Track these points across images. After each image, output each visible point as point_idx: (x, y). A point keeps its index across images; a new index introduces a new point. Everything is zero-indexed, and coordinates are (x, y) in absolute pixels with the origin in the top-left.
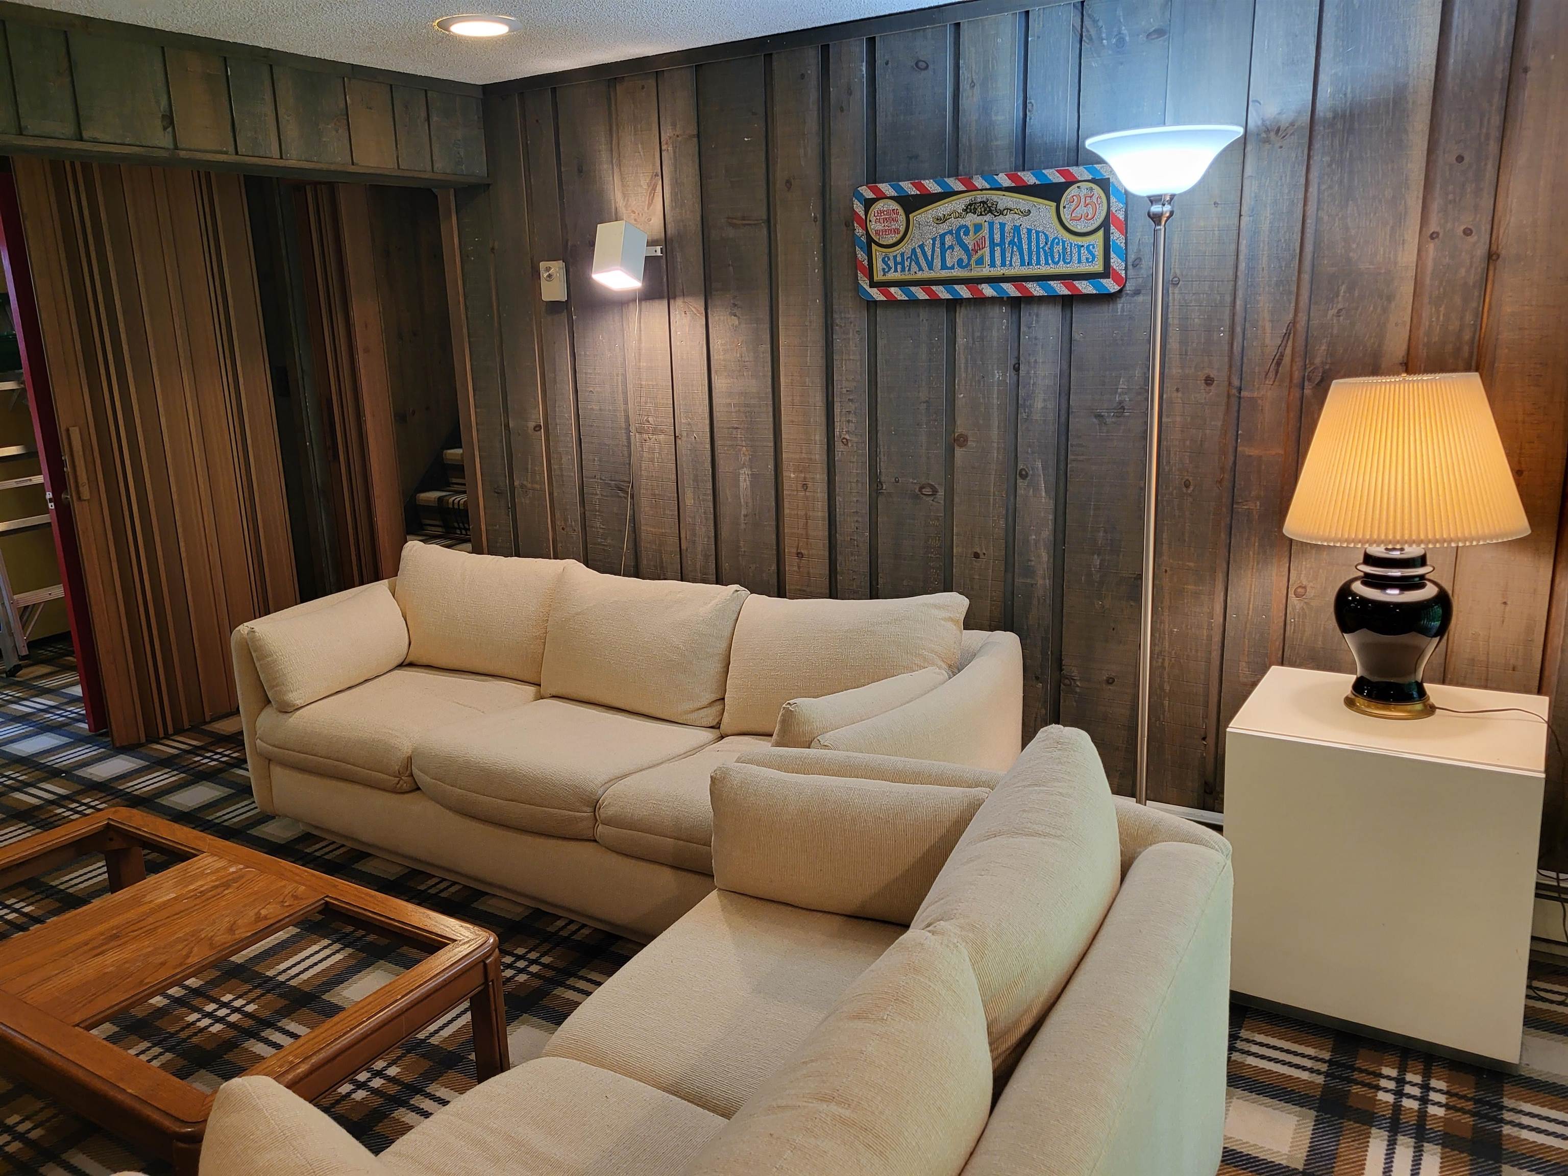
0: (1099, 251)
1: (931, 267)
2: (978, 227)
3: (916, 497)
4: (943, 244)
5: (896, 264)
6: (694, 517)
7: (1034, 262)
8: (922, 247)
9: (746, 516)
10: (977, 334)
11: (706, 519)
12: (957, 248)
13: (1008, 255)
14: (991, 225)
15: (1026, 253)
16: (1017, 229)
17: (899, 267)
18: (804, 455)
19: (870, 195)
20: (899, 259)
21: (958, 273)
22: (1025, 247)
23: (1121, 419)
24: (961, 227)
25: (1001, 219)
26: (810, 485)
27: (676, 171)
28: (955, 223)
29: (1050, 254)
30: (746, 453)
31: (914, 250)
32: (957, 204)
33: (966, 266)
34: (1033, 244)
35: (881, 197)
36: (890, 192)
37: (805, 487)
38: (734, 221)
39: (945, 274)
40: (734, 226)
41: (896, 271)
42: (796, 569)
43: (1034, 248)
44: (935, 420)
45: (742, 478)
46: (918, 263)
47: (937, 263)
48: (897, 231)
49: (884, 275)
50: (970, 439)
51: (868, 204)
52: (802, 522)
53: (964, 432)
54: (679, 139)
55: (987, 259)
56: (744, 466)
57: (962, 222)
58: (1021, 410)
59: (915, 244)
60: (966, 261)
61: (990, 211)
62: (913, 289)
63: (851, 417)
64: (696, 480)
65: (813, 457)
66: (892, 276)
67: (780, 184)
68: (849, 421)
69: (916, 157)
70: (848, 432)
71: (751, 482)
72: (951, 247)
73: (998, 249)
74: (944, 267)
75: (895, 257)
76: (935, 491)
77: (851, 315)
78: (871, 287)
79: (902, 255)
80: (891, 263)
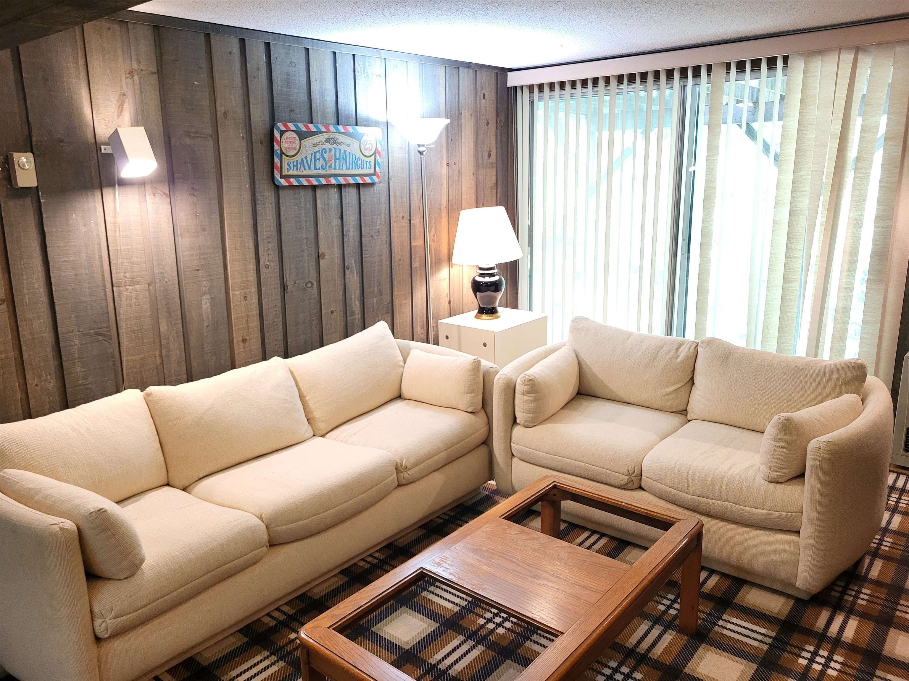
0: (373, 164)
1: (310, 169)
2: (330, 150)
3: (304, 289)
4: (315, 157)
5: (294, 166)
6: (168, 338)
7: (351, 168)
8: (306, 158)
9: (208, 326)
10: (326, 202)
11: (178, 337)
12: (321, 159)
13: (341, 164)
14: (335, 149)
15: (348, 163)
16: (345, 152)
17: (295, 168)
18: (244, 279)
19: (283, 128)
20: (295, 164)
21: (321, 172)
22: (348, 161)
23: (379, 237)
24: (323, 149)
25: (339, 147)
26: (248, 296)
27: (142, 94)
28: (321, 147)
29: (356, 164)
30: (206, 285)
31: (302, 159)
32: (321, 138)
33: (325, 169)
34: (351, 160)
35: (288, 130)
36: (293, 128)
37: (245, 298)
38: (190, 134)
39: (315, 172)
40: (190, 137)
41: (293, 170)
42: (242, 350)
43: (351, 161)
44: (311, 247)
45: (204, 302)
46: (304, 166)
47: (313, 166)
48: (295, 149)
49: (288, 172)
50: (326, 254)
51: (282, 133)
52: (244, 320)
53: (324, 251)
54: (144, 72)
55: (333, 166)
56: (205, 293)
57: (324, 147)
58: (345, 237)
59: (303, 156)
60: (325, 166)
61: (335, 143)
62: (301, 179)
63: (270, 252)
64: (169, 311)
65: (249, 279)
66: (292, 172)
67: (220, 114)
68: (268, 255)
69: (294, 111)
70: (268, 261)
71: (210, 303)
72: (319, 159)
73: (337, 161)
74: (315, 169)
75: (293, 162)
76: (312, 284)
77: (267, 194)
78: (281, 178)
79: (297, 161)
80: (291, 165)
